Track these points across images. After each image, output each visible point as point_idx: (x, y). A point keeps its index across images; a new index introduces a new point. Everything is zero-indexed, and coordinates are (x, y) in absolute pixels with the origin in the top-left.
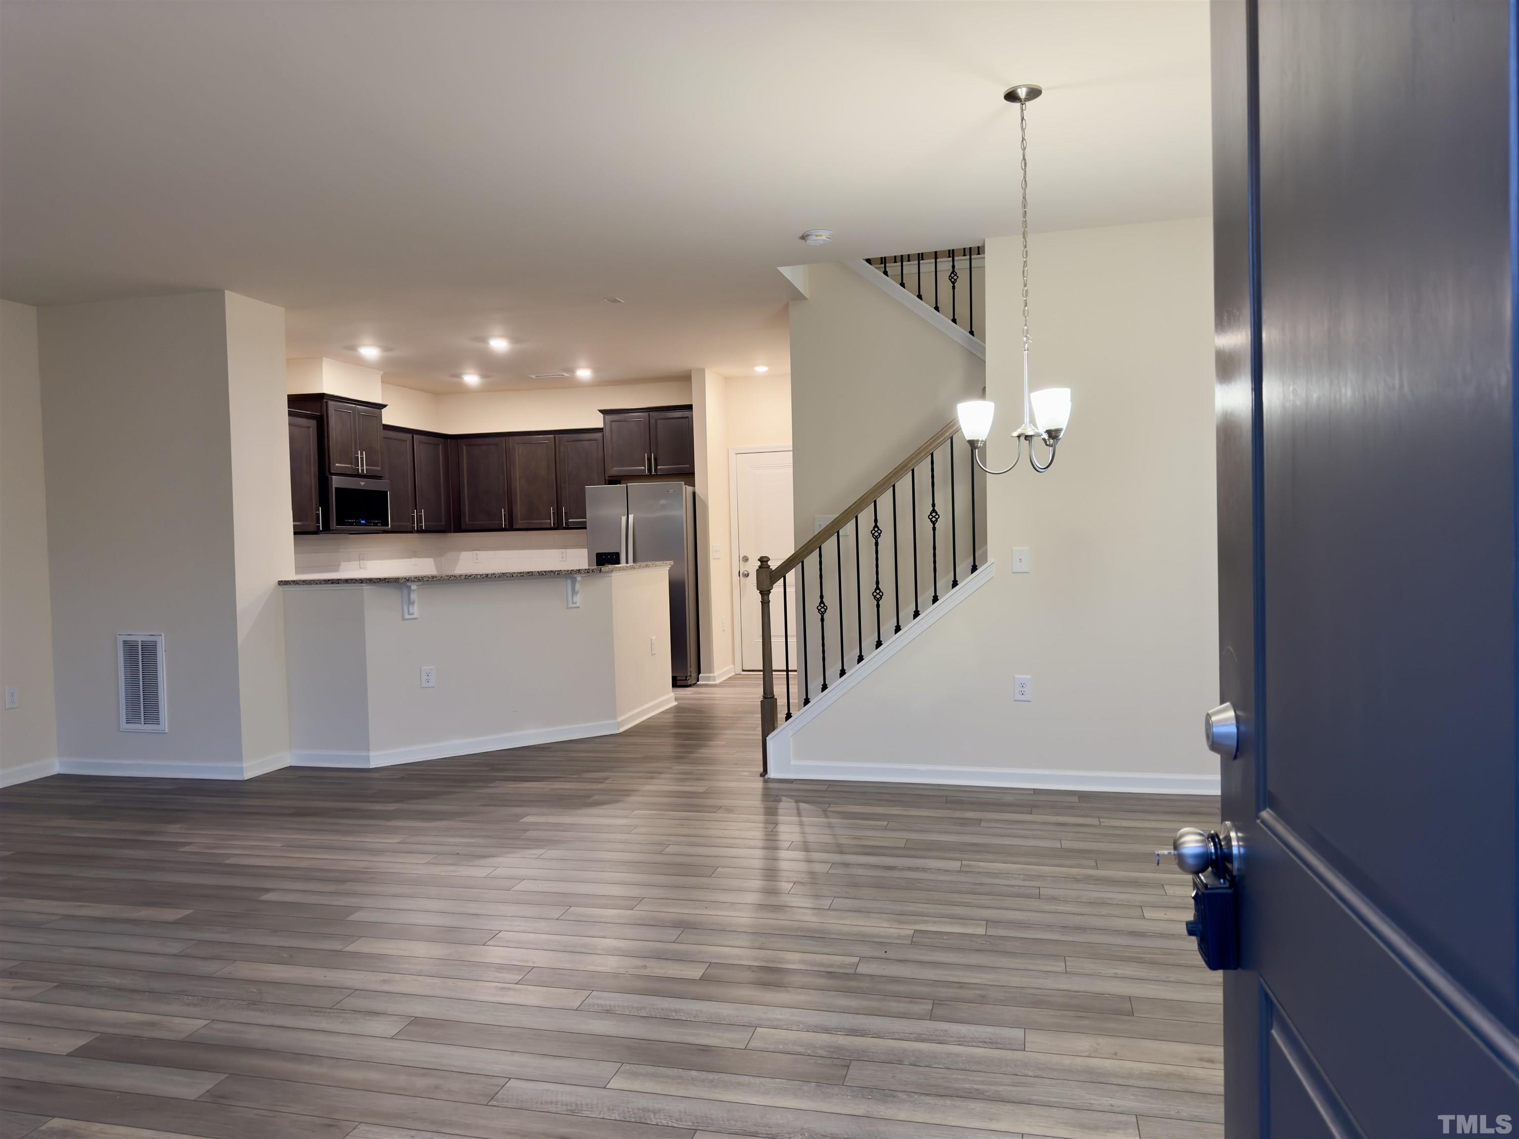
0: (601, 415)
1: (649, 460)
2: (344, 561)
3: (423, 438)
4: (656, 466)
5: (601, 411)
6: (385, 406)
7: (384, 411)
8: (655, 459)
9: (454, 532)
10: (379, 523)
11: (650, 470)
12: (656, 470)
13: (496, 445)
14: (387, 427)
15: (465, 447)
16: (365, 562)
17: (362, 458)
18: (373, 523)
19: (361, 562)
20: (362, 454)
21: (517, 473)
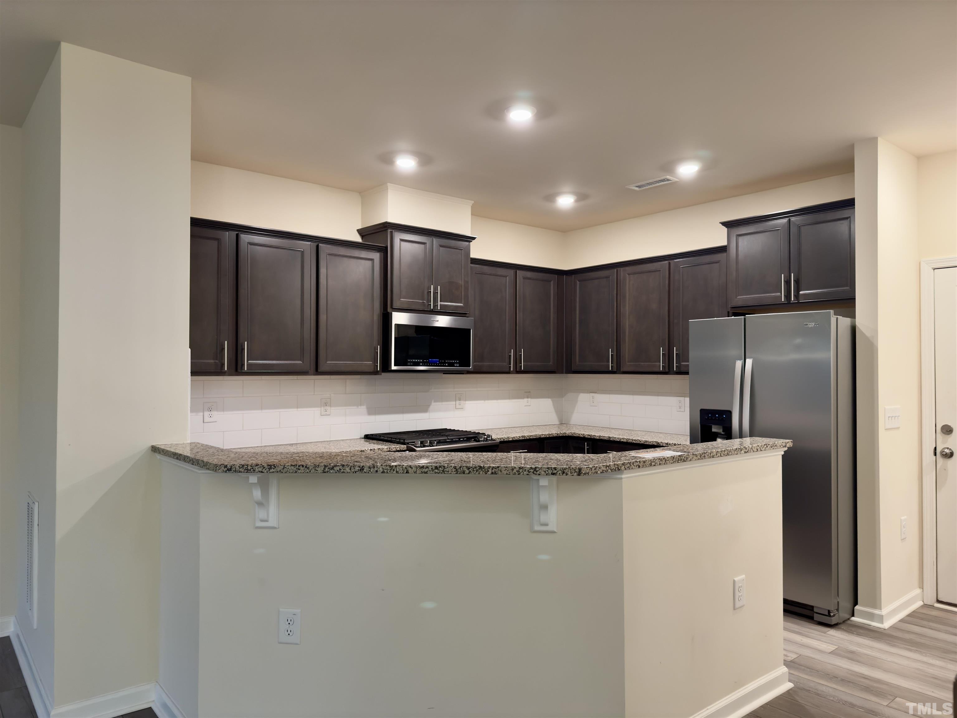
0: (725, 229)
1: (788, 283)
2: (435, 402)
3: (529, 274)
4: (797, 290)
5: (725, 224)
6: (474, 238)
7: (473, 244)
8: (797, 282)
9: (565, 373)
10: (457, 363)
11: (788, 296)
12: (797, 296)
13: (607, 277)
14: (475, 261)
15: (578, 282)
16: (462, 402)
17: (435, 293)
18: (447, 363)
19: (458, 402)
20: (436, 289)
21: (627, 309)
